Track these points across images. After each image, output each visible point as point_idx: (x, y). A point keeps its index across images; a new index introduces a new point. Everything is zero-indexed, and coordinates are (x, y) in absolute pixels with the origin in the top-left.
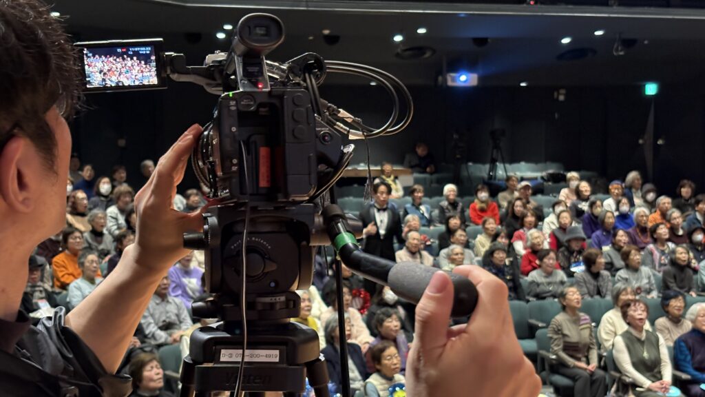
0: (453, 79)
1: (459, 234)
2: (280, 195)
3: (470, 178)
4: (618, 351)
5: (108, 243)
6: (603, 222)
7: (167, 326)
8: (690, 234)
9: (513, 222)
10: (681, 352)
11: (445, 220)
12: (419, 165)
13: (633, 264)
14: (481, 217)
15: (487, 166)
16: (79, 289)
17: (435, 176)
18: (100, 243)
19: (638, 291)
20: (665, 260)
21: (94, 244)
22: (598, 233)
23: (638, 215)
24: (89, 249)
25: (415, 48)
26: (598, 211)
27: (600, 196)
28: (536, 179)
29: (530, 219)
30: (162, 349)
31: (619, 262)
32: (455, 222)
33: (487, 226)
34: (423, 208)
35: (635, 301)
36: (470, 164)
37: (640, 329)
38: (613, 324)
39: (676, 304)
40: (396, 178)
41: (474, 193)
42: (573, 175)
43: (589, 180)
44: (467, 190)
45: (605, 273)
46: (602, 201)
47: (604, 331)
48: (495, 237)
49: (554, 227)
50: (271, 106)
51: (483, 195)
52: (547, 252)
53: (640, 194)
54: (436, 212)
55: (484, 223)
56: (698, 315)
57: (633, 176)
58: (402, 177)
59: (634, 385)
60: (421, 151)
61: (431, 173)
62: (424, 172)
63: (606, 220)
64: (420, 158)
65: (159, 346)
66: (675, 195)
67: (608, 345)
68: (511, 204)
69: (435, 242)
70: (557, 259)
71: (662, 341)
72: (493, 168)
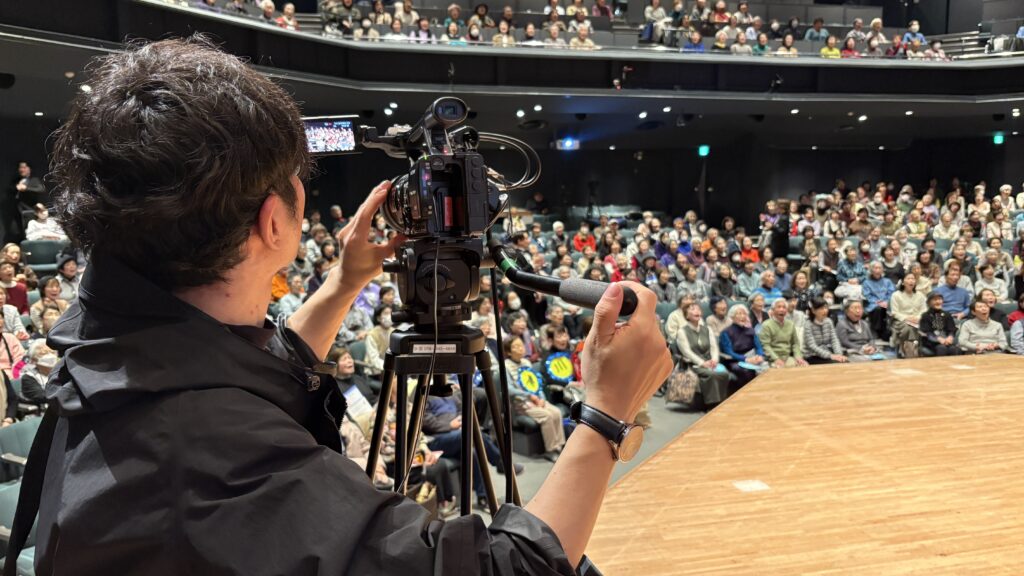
0: (562, 145)
1: (567, 259)
2: (463, 232)
3: (573, 217)
4: (681, 340)
5: (308, 268)
6: (669, 248)
7: (355, 328)
8: (730, 255)
9: (604, 249)
10: (725, 340)
11: (556, 249)
12: (537, 209)
13: (691, 277)
14: (581, 246)
15: (586, 209)
16: (288, 301)
17: (548, 216)
18: (302, 267)
19: (694, 297)
20: (713, 274)
21: (298, 268)
22: (666, 256)
23: (694, 243)
24: (294, 272)
25: (533, 120)
26: (665, 240)
27: (667, 229)
28: (620, 218)
29: (616, 246)
30: (352, 345)
31: (681, 277)
32: (563, 249)
33: (587, 252)
34: (540, 240)
35: (693, 304)
36: (574, 207)
37: (695, 323)
38: (676, 321)
39: (721, 305)
40: (520, 218)
41: (577, 228)
42: (647, 214)
43: (658, 217)
44: (572, 226)
45: (671, 285)
46: (668, 233)
47: (670, 325)
48: (591, 260)
49: (634, 253)
50: (455, 166)
51: (585, 230)
52: (630, 271)
53: (695, 227)
54: (550, 243)
55: (584, 251)
56: (736, 313)
57: (690, 215)
58: (524, 217)
59: (692, 364)
60: (538, 198)
61: (546, 214)
62: (540, 213)
63: (672, 247)
64: (538, 203)
65: (349, 343)
66: (721, 227)
67: (673, 335)
68: (604, 236)
69: (548, 264)
70: (637, 274)
71: (711, 332)
72: (591, 210)
